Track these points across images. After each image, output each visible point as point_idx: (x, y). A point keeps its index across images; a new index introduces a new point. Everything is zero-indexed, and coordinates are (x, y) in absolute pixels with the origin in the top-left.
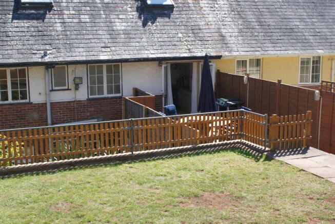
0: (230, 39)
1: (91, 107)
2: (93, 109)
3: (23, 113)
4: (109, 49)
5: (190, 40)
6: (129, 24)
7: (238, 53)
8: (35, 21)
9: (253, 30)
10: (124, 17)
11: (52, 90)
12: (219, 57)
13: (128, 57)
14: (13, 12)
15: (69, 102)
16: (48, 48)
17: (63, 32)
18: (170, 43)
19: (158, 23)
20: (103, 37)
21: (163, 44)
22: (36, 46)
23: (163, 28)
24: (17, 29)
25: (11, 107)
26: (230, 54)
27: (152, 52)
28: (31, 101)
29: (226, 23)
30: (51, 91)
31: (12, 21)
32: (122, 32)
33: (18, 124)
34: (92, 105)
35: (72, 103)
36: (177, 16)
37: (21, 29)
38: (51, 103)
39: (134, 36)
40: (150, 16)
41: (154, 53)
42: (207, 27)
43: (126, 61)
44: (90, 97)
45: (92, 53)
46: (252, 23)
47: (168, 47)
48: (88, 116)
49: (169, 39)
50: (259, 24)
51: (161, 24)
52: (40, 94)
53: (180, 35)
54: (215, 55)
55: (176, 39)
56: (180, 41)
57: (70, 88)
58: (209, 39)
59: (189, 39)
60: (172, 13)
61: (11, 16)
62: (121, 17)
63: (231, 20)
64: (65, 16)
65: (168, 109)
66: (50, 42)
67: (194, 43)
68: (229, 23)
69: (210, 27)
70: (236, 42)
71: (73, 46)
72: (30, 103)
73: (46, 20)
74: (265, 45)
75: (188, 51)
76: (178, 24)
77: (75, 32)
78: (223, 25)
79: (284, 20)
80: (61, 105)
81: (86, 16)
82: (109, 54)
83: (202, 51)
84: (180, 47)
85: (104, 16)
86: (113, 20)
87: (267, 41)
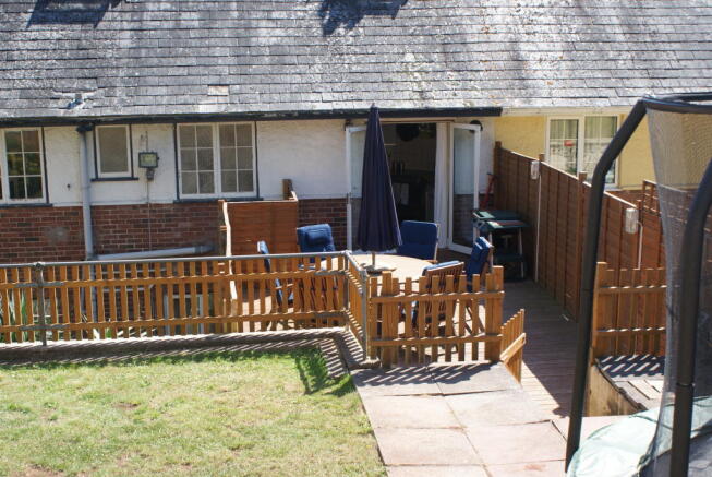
0: (538, 66)
1: (185, 220)
2: (188, 224)
3: (32, 227)
4: (224, 90)
5: (430, 69)
6: (291, 31)
7: (547, 103)
8: (78, 27)
9: (607, 47)
10: (284, 15)
11: (97, 179)
12: (495, 112)
13: (266, 108)
14: (35, 9)
15: (134, 207)
16: (88, 87)
17: (132, 51)
18: (376, 77)
19: (361, 30)
20: (220, 62)
21: (359, 77)
22: (63, 82)
23: (371, 39)
24: (34, 45)
25: (7, 212)
26: (526, 105)
27: (327, 97)
28: (51, 202)
29: (537, 28)
30: (93, 180)
31: (28, 27)
32: (268, 51)
33: (23, 250)
34: (186, 215)
35: (141, 210)
36: (415, 12)
37: (41, 45)
38: (92, 207)
39: (294, 60)
40: (345, 14)
41: (330, 98)
42: (483, 38)
43: (258, 117)
44: (182, 196)
45: (182, 99)
46: (608, 29)
47: (369, 86)
48: (177, 240)
49: (377, 68)
50: (626, 29)
51: (368, 31)
52: (69, 186)
53: (409, 58)
54: (485, 105)
55: (396, 67)
56: (406, 72)
57: (135, 176)
58: (481, 66)
59: (429, 67)
60: (404, 4)
61: (28, 17)
62: (275, 15)
63: (553, 20)
64: (146, 16)
65: (307, 235)
66: (97, 72)
67: (439, 76)
68: (546, 28)
69: (493, 37)
70: (550, 74)
71: (145, 81)
72: (48, 206)
73: (101, 25)
74: (627, 83)
75: (417, 96)
76: (411, 31)
77: (159, 50)
78: (528, 34)
79: (702, 20)
80: (116, 212)
81: (195, 16)
82: (221, 100)
83: (455, 95)
84: (400, 87)
85: (235, 14)
86: (254, 23)
87: (637, 74)
